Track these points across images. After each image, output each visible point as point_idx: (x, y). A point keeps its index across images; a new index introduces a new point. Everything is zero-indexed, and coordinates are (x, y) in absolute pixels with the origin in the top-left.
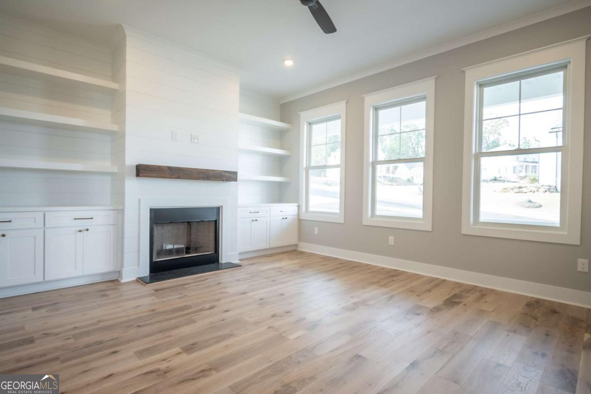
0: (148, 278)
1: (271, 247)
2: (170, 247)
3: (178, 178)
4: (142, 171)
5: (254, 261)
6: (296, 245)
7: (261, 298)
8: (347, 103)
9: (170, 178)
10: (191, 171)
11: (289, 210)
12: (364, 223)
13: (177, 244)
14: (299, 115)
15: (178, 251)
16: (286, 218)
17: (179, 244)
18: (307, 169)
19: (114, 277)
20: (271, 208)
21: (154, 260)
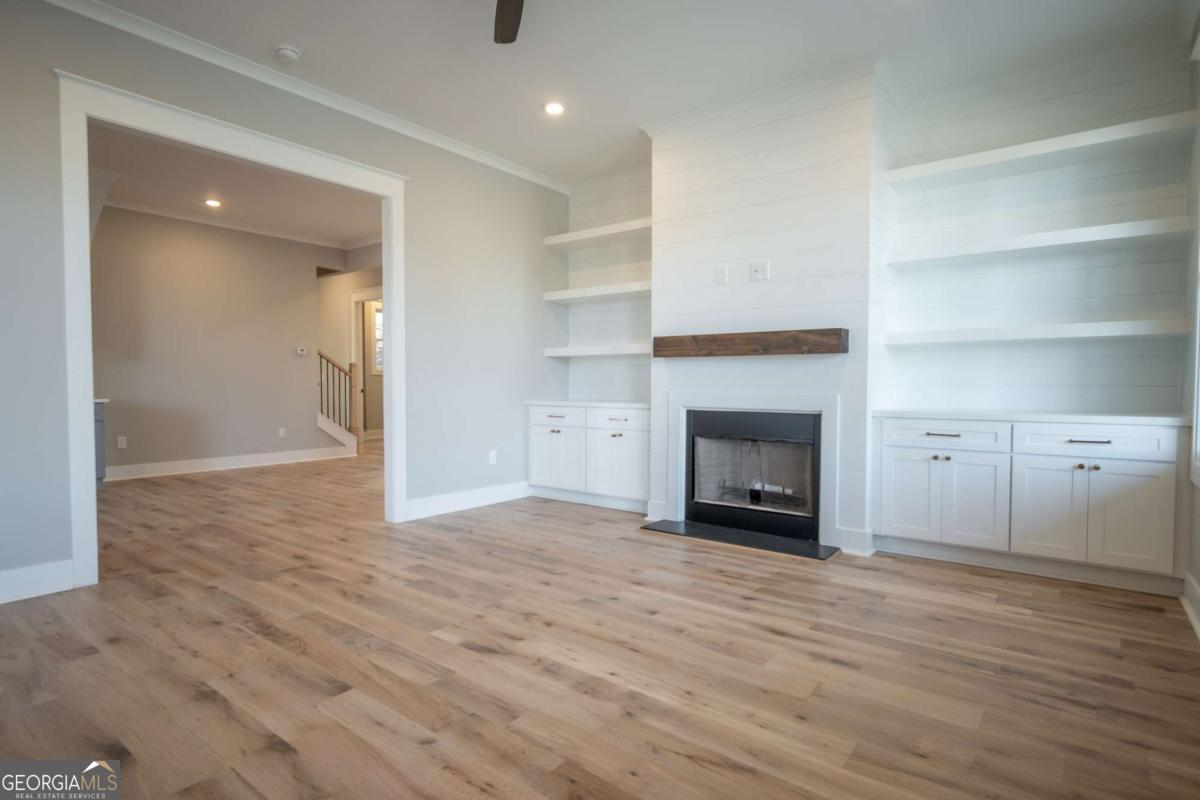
1: (1015, 549)
3: (709, 354)
9: (696, 355)
13: (771, 483)
15: (775, 498)
16: (1097, 468)
17: (777, 484)
19: (638, 509)
20: (1015, 424)
21: (696, 500)
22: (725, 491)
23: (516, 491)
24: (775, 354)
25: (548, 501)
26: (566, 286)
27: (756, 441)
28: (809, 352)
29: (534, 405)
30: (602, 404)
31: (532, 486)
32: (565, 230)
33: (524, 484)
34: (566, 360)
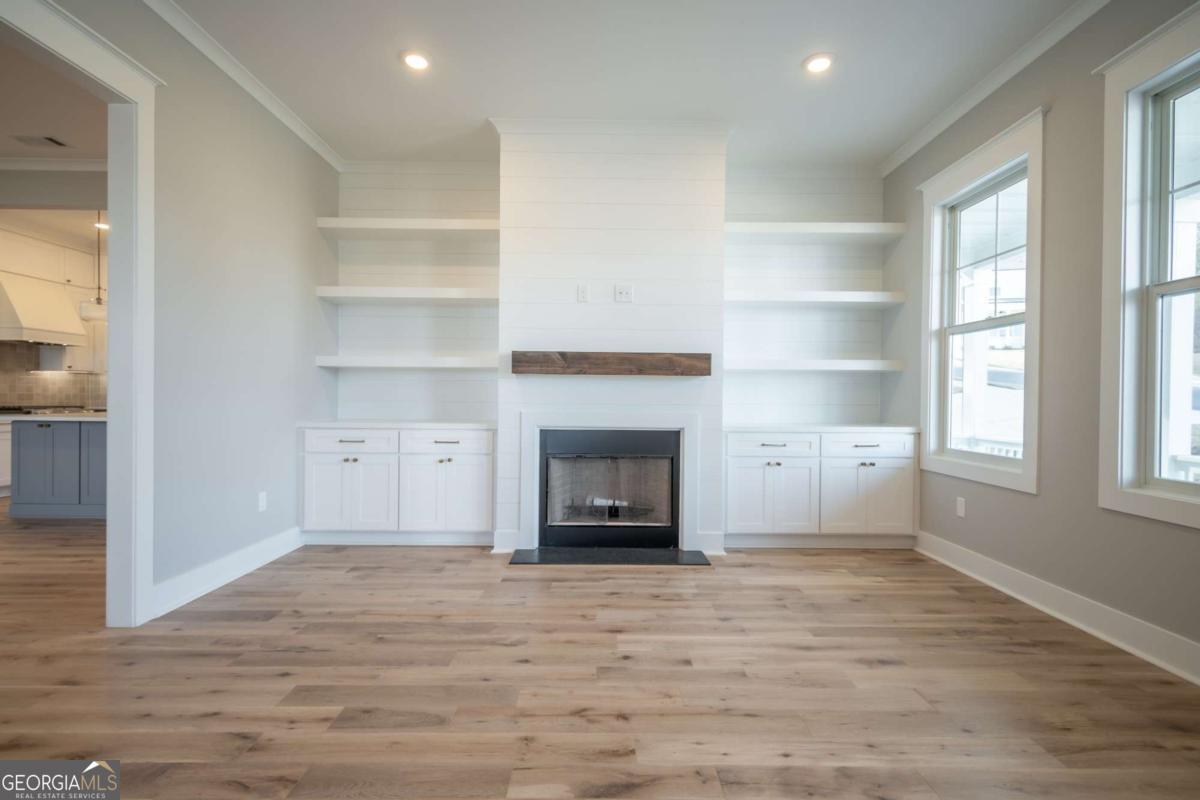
0: (536, 553)
1: (825, 530)
2: (600, 502)
4: (525, 363)
5: (756, 559)
6: (914, 538)
7: (627, 654)
8: (1045, 114)
10: (605, 359)
11: (892, 442)
12: (1105, 502)
14: (921, 192)
16: (873, 464)
18: (943, 336)
19: (483, 542)
20: (824, 436)
21: (549, 523)
22: (574, 510)
23: (285, 543)
24: (649, 374)
25: (339, 549)
26: (335, 283)
27: (616, 458)
28: (682, 374)
29: (309, 428)
30: (417, 425)
31: (304, 532)
32: (335, 214)
33: (296, 530)
34: (335, 371)
